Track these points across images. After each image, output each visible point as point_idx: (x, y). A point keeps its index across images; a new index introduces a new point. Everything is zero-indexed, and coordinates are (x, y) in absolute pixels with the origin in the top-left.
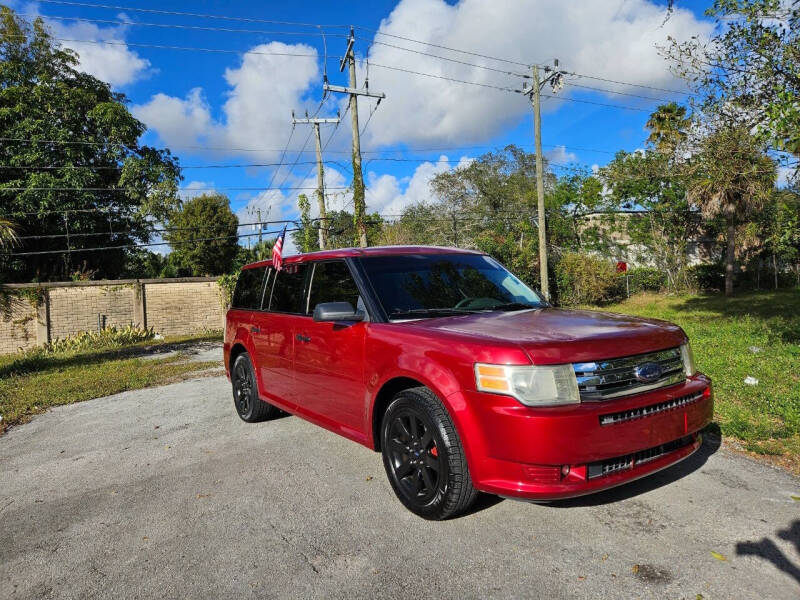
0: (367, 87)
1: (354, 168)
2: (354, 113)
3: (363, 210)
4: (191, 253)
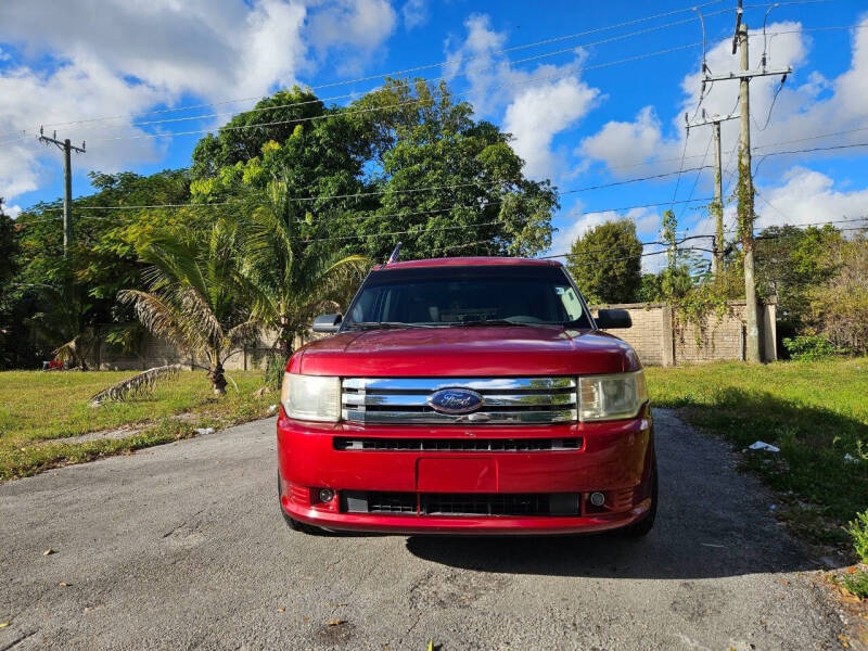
0: (764, 64)
1: (740, 170)
2: (745, 101)
3: (751, 220)
4: (588, 284)
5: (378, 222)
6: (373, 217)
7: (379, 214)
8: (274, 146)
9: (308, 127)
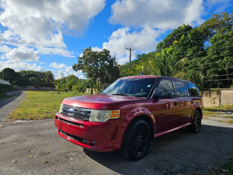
5: (205, 61)
6: (203, 58)
7: (205, 58)
8: (176, 42)
9: (186, 35)
